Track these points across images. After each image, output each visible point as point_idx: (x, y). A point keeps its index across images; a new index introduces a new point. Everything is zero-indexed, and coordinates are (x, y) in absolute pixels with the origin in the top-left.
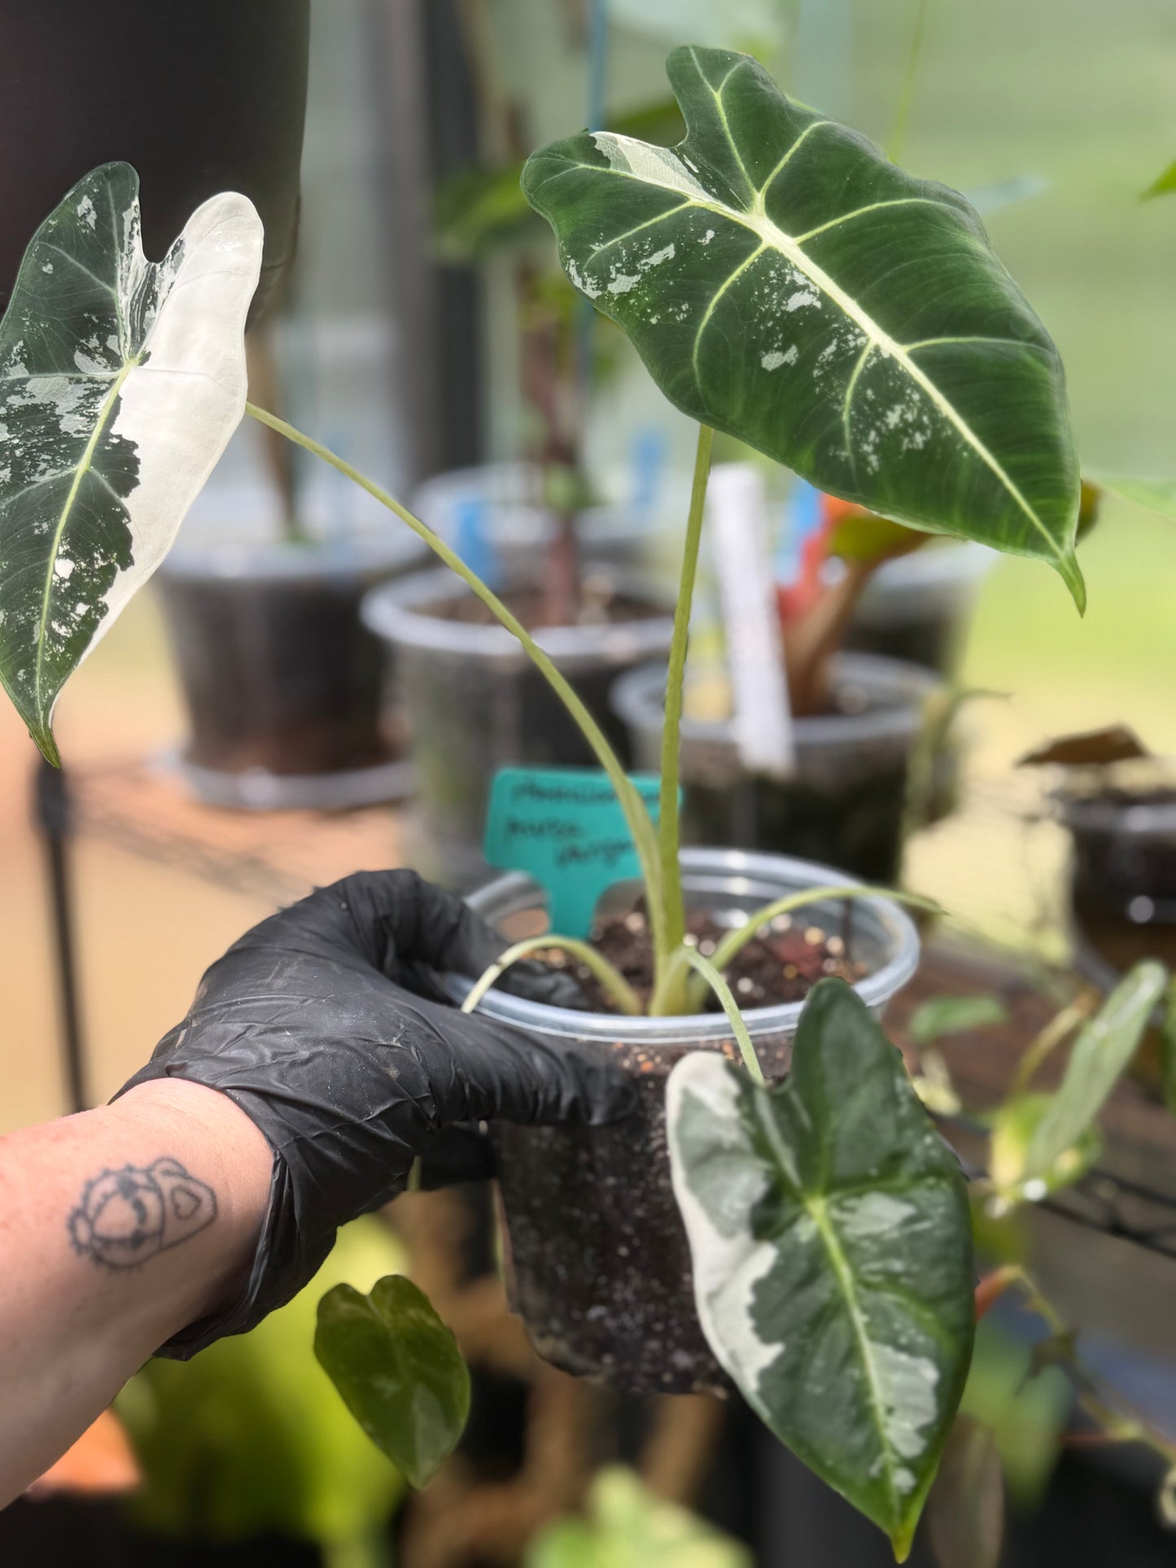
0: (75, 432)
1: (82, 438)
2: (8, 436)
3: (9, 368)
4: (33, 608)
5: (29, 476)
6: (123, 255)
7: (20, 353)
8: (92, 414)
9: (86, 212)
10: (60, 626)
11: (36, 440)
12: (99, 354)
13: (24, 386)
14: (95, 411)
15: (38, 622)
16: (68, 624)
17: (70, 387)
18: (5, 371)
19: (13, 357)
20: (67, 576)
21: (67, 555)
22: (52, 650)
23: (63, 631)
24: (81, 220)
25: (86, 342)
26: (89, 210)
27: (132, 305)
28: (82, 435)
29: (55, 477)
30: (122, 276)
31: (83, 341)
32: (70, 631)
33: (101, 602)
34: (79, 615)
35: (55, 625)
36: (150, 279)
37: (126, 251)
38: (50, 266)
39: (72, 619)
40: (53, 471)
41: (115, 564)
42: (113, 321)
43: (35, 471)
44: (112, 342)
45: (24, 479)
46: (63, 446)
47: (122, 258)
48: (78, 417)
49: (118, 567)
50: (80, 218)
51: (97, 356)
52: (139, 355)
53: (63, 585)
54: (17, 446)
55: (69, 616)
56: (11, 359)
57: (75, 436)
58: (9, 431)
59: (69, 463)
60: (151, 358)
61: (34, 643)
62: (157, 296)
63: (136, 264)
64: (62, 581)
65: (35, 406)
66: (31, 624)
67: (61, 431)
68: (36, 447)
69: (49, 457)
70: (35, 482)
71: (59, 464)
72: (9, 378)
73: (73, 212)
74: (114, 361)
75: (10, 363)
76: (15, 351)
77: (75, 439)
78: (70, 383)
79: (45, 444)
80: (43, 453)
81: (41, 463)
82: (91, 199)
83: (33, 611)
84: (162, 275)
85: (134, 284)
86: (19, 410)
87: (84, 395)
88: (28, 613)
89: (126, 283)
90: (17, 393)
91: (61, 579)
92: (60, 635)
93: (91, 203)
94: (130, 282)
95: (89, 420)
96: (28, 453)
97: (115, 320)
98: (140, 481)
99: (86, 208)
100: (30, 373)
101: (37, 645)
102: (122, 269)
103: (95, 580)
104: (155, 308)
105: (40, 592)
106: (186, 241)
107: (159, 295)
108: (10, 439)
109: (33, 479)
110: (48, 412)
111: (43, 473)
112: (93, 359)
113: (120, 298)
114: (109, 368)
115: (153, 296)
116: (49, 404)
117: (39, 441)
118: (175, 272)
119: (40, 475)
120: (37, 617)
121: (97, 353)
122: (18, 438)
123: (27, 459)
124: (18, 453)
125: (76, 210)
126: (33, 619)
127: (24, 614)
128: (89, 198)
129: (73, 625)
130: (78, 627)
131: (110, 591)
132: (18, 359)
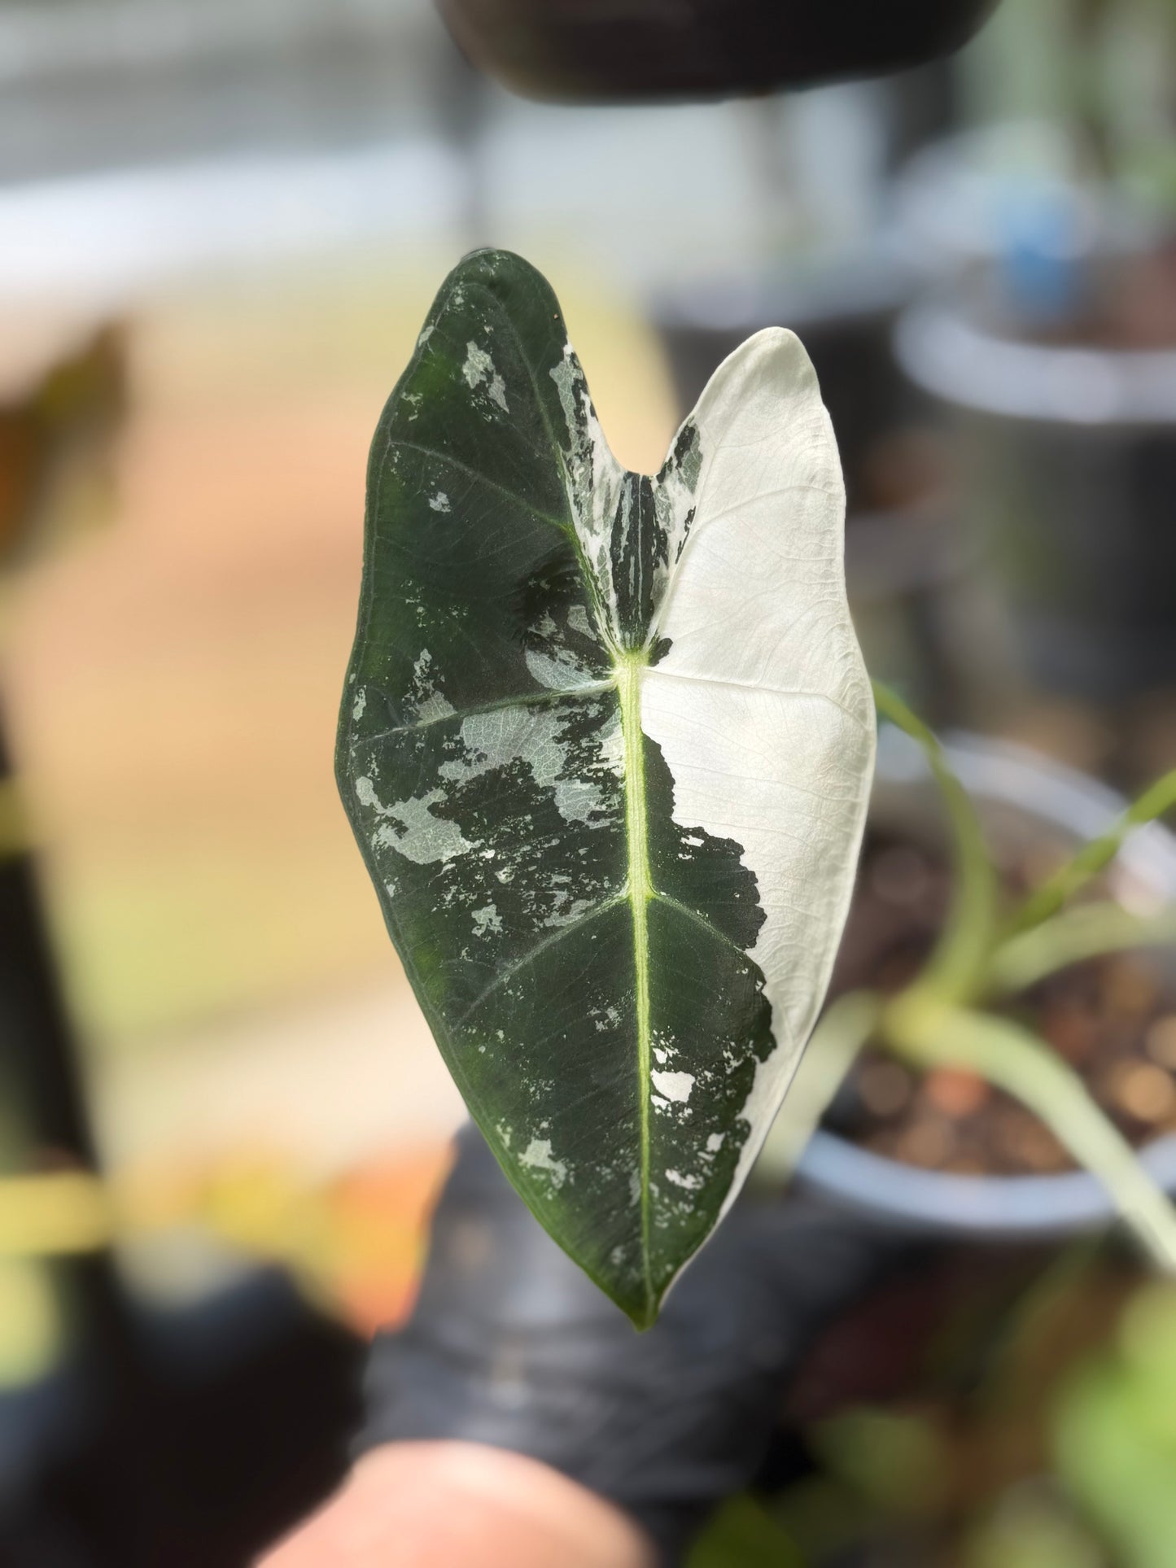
0: (589, 819)
1: (608, 828)
2: (468, 845)
3: (418, 707)
4: (622, 1151)
5: (541, 918)
6: (569, 455)
7: (430, 675)
8: (601, 774)
9: (484, 378)
10: (683, 1176)
11: (527, 848)
12: (559, 644)
13: (457, 738)
14: (605, 766)
15: (636, 1172)
16: (694, 1172)
17: (534, 720)
18: (410, 713)
19: (419, 684)
20: (685, 1099)
21: (675, 1066)
22: (671, 1211)
23: (689, 1183)
24: (478, 396)
25: (537, 629)
26: (489, 375)
27: (615, 558)
28: (604, 823)
29: (591, 915)
30: (576, 496)
31: (532, 629)
32: (701, 1179)
33: (740, 1121)
34: (712, 1153)
35: (673, 1176)
36: (644, 506)
37: (575, 448)
38: (442, 498)
39: (702, 1162)
40: (581, 904)
41: (753, 1056)
42: (573, 582)
43: (550, 909)
44: (577, 621)
45: (533, 925)
46: (582, 851)
47: (569, 462)
48: (578, 785)
49: (756, 1058)
50: (474, 392)
51: (556, 648)
52: (647, 646)
53: (680, 1115)
54: (497, 865)
55: (697, 1157)
56: (415, 689)
57: (594, 825)
58: (465, 834)
59: (606, 885)
60: (671, 650)
61: (633, 1202)
62: (666, 539)
63: (603, 475)
64: (677, 1107)
65: (494, 774)
66: (624, 1178)
67: (565, 820)
68: (533, 861)
69: (565, 879)
70: (554, 929)
71: (589, 889)
72: (420, 724)
73: (453, 377)
74: (596, 658)
75: (415, 694)
76: (419, 672)
77: (596, 830)
78: (532, 713)
79: (548, 853)
80: (553, 871)
81: (557, 893)
82: (487, 352)
83: (624, 1157)
84: (667, 498)
85: (606, 510)
86: (469, 790)
87: (564, 732)
88: (615, 1162)
89: (590, 511)
90: (452, 756)
91: (673, 1105)
92: (684, 1189)
93: (487, 358)
94: (598, 508)
95: (600, 787)
96: (521, 872)
97: (577, 579)
98: (766, 912)
99: (481, 368)
100: (456, 708)
101: (639, 1204)
102: (574, 482)
103: (728, 1092)
104: (666, 562)
105: (631, 1125)
106: (702, 430)
107: (670, 536)
108: (476, 851)
109: (548, 923)
110: (520, 781)
111: (565, 909)
112: (552, 656)
113: (582, 540)
114: (586, 669)
115: (659, 539)
116: (513, 764)
117: (534, 849)
118: (692, 490)
119: (561, 915)
120: (632, 1164)
121: (556, 643)
122: (490, 847)
123: (527, 888)
124: (502, 876)
125: (460, 375)
126: (626, 1169)
127: (608, 1165)
128: (480, 348)
129: (705, 1170)
130: (712, 1170)
131: (751, 1099)
132: (429, 685)
